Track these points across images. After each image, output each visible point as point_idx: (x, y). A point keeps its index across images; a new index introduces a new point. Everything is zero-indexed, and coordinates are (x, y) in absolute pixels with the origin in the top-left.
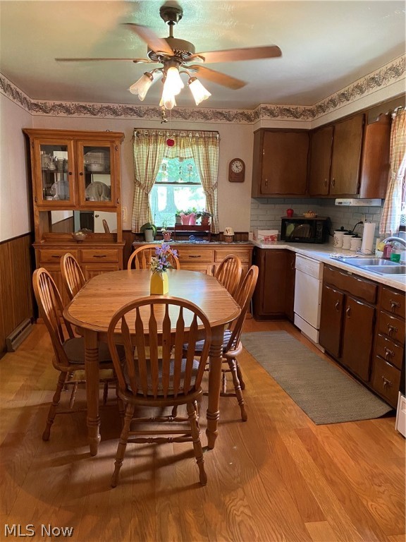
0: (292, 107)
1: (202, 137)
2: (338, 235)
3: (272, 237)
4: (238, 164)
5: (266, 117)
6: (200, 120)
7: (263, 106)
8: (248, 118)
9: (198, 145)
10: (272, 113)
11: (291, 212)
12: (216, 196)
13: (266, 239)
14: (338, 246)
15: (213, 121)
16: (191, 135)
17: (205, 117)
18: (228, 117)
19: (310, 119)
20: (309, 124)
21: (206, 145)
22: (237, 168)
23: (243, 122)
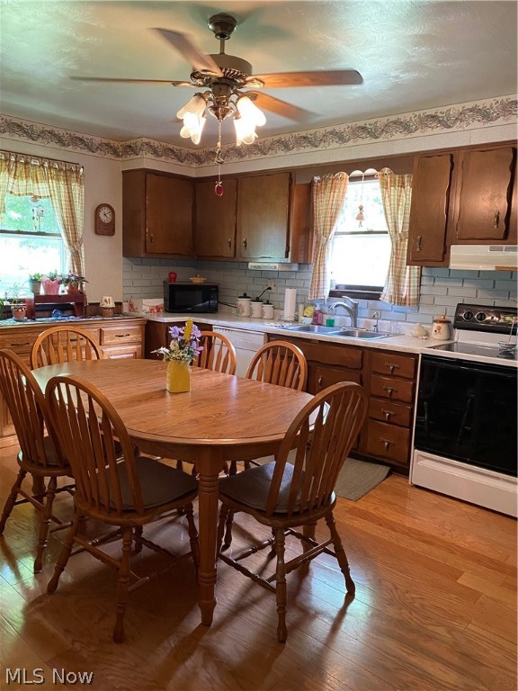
0: (176, 147)
1: (62, 169)
2: (243, 302)
3: (157, 307)
4: (106, 210)
5: (149, 155)
6: (53, 144)
7: (145, 140)
8: (115, 152)
9: (58, 180)
10: (155, 152)
11: (173, 276)
12: (83, 252)
13: (151, 310)
14: (244, 314)
15: (70, 148)
16: (46, 165)
17: (60, 141)
18: (89, 147)
19: (194, 165)
20: (192, 171)
21: (67, 181)
22: (105, 216)
23: (109, 156)
